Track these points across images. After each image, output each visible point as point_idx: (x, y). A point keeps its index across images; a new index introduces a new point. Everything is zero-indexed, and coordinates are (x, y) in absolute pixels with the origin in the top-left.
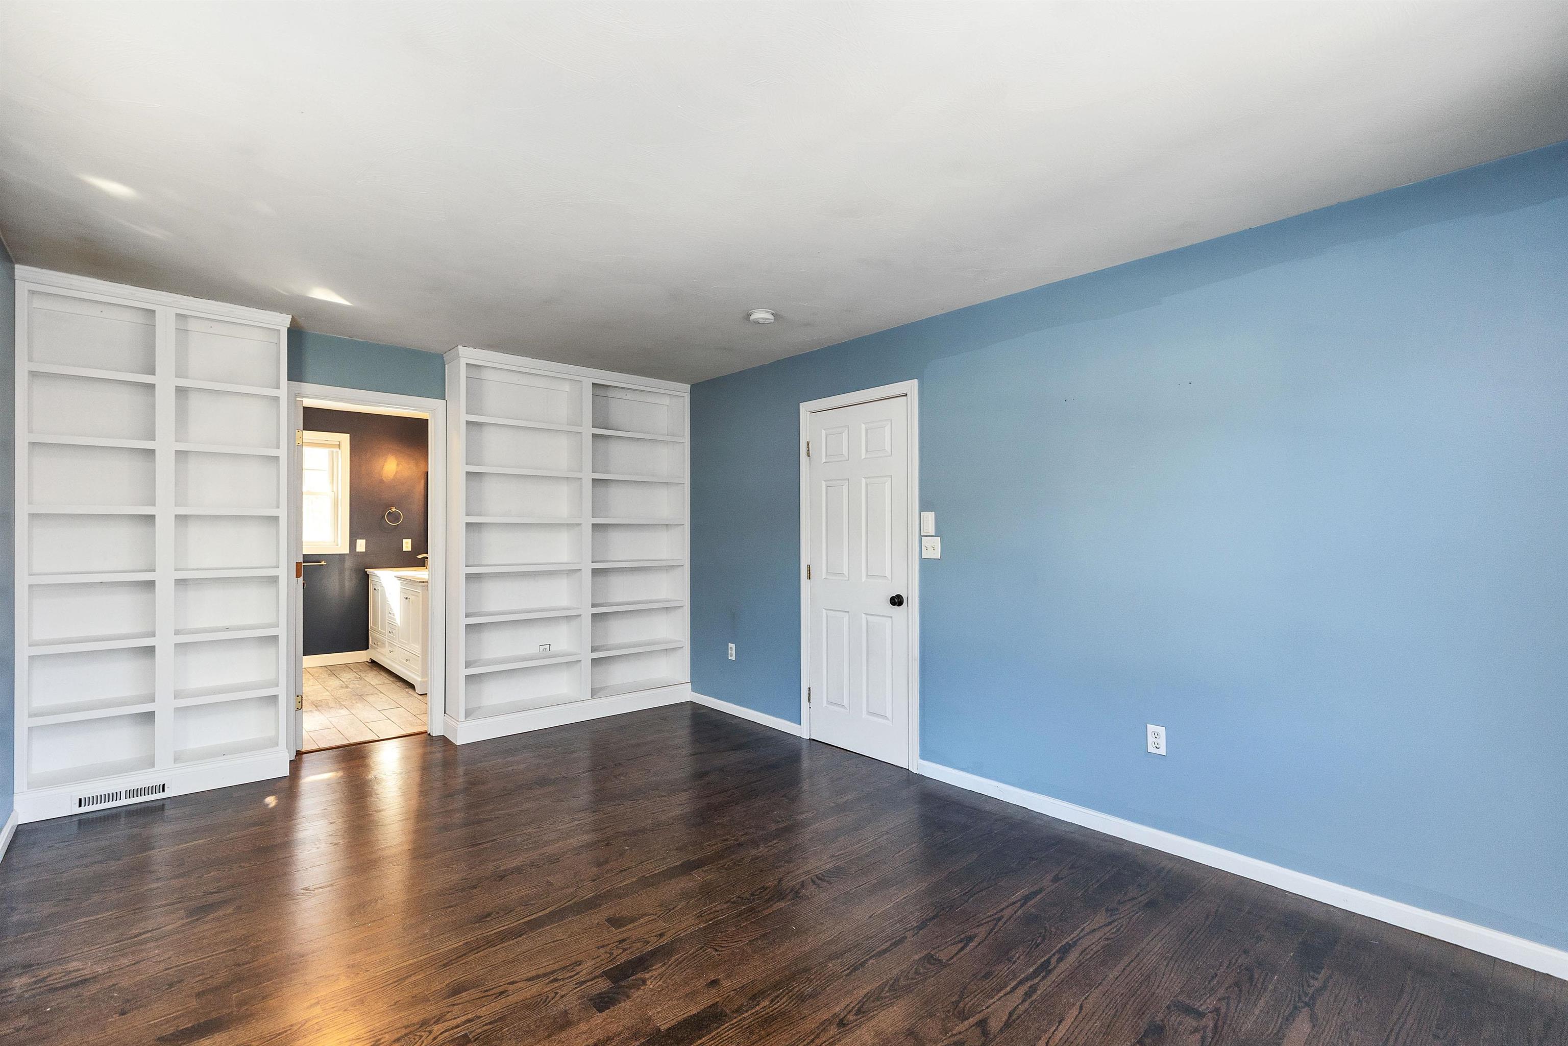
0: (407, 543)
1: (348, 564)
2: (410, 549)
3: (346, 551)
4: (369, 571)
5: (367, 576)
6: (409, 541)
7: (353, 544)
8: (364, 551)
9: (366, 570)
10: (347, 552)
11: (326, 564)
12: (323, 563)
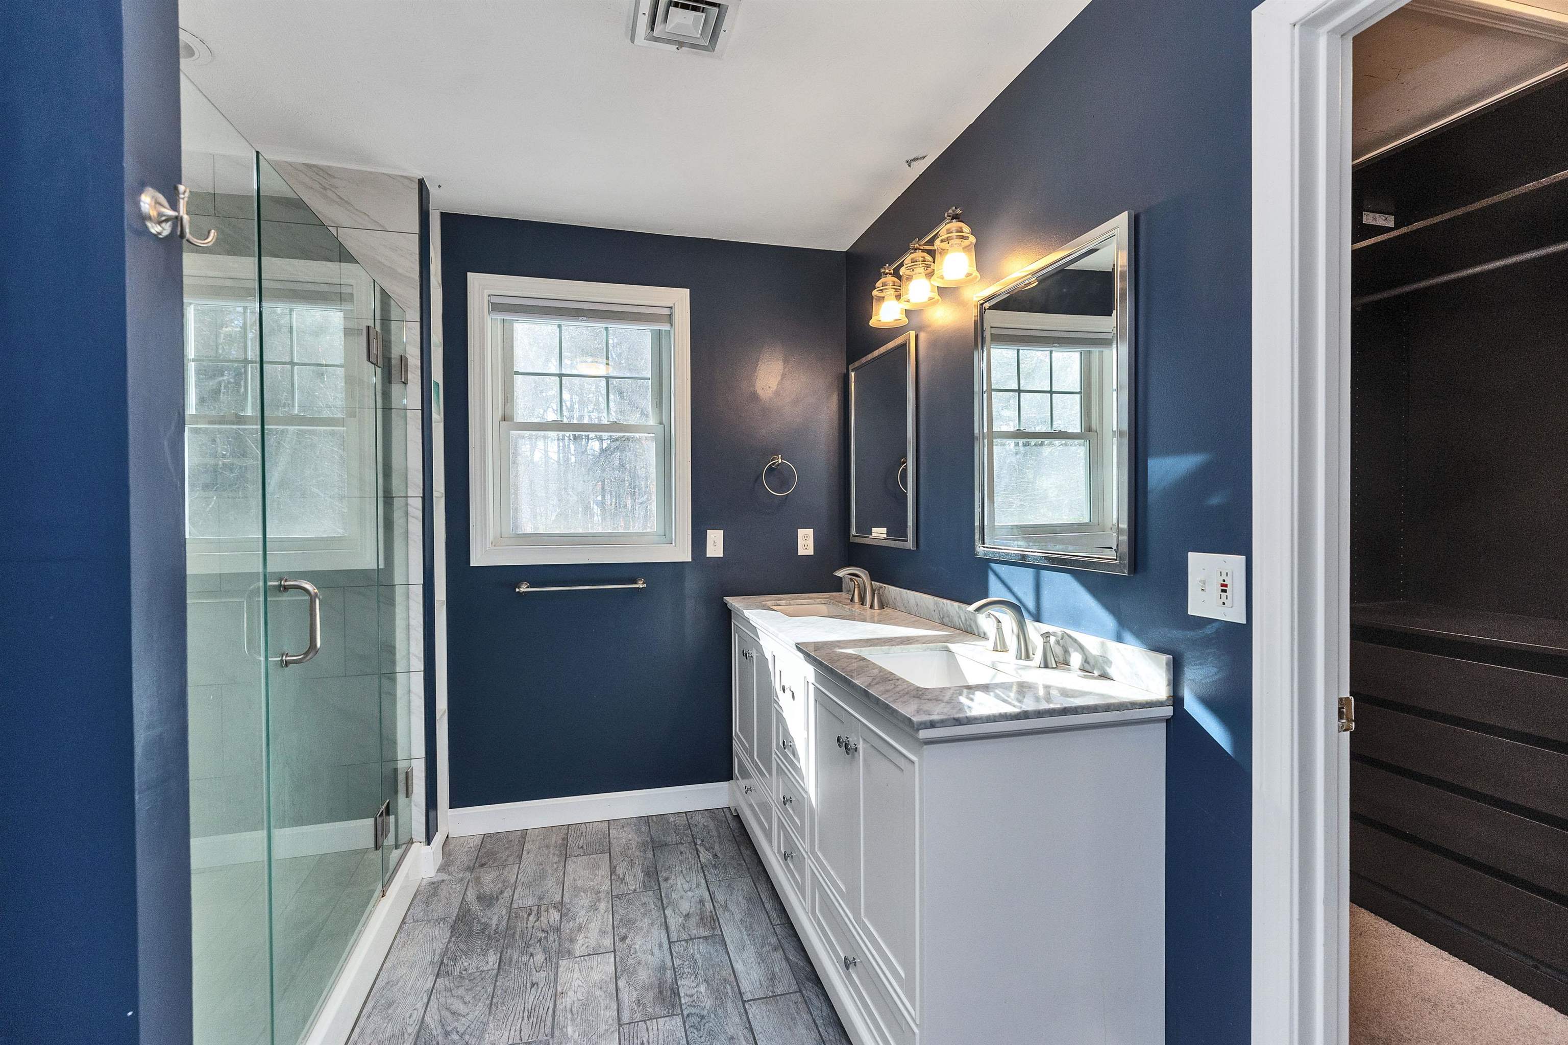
0: (806, 537)
1: (691, 585)
2: (811, 552)
3: (684, 554)
4: (733, 602)
5: (727, 614)
6: (810, 532)
7: (699, 542)
8: (721, 555)
9: (728, 599)
10: (688, 558)
11: (645, 585)
12: (641, 585)
